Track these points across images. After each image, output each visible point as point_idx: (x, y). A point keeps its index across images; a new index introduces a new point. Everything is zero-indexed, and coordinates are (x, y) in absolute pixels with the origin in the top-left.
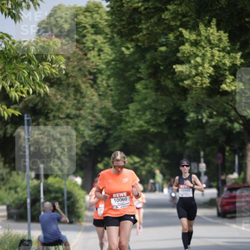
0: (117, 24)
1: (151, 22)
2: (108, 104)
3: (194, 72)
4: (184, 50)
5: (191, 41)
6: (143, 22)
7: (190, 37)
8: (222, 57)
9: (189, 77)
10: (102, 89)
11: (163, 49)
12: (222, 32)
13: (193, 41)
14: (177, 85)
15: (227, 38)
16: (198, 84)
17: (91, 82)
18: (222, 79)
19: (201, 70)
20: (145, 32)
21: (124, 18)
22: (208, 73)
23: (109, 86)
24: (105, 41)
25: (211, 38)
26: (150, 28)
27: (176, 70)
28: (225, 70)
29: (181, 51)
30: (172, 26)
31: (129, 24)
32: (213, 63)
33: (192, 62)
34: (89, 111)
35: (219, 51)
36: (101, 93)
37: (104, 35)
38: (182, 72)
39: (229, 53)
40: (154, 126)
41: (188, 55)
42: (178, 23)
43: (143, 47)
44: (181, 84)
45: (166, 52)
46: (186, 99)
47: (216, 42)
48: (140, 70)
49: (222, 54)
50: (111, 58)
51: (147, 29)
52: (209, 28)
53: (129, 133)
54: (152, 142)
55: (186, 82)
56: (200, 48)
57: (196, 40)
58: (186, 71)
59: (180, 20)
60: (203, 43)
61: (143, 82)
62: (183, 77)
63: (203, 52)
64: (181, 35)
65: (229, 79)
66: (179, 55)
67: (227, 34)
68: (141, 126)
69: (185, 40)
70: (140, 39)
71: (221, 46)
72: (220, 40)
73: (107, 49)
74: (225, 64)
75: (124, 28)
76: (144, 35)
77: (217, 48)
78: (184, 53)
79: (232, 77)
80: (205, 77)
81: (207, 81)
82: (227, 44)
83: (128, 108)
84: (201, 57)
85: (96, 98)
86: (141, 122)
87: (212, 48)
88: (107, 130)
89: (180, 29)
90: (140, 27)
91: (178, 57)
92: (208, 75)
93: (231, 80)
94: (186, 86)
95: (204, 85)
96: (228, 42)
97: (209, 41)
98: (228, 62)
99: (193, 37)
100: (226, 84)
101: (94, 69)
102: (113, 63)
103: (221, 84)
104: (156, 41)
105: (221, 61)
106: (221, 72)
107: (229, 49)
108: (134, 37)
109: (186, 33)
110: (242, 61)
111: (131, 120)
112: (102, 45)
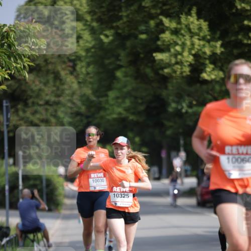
0: (97, 10)
1: (131, 10)
2: (88, 91)
3: (173, 61)
4: (164, 39)
5: (171, 30)
6: (123, 9)
7: (170, 25)
8: (202, 46)
9: (169, 65)
10: (82, 76)
11: (143, 36)
12: (202, 21)
13: (173, 29)
14: (157, 73)
15: (207, 27)
16: (178, 73)
17: (70, 69)
18: (202, 67)
19: (180, 59)
20: (125, 19)
21: (104, 5)
22: (187, 61)
23: (88, 74)
24: (84, 28)
25: (191, 27)
26: (131, 16)
27: (156, 58)
28: (205, 59)
29: (161, 39)
30: (152, 14)
31: (109, 11)
32: (193, 52)
33: (172, 50)
34: (68, 98)
35: (199, 40)
36: (80, 81)
37: (84, 22)
38: (162, 60)
39: (209, 41)
40: (133, 114)
41: (168, 43)
42: (159, 11)
43: (123, 34)
44: (161, 72)
45: (145, 40)
46: (166, 88)
47: (197, 31)
48: (120, 58)
49: (202, 43)
50: (90, 45)
51: (127, 16)
52: (189, 17)
53: (109, 120)
54: (132, 130)
55: (166, 71)
56: (180, 36)
57: (176, 29)
58: (166, 59)
59: (161, 8)
60: (183, 32)
61: (123, 69)
62: (163, 66)
63: (183, 40)
64: (161, 23)
65: (209, 67)
66: (159, 43)
67: (207, 23)
68: (120, 114)
69: (165, 28)
70: (120, 26)
71: (202, 34)
72: (200, 29)
73: (87, 36)
74: (205, 53)
75: (104, 15)
76: (124, 23)
77: (197, 37)
78: (164, 41)
79: (212, 66)
80: (185, 66)
81: (187, 70)
82: (207, 33)
83: (107, 96)
84: (180, 45)
85: (75, 86)
86: (120, 110)
87: (192, 37)
88: (87, 117)
89: (161, 17)
90: (120, 14)
91: (158, 45)
92: (188, 63)
93: (211, 69)
94: (166, 75)
95: (184, 74)
96: (208, 31)
97: (189, 30)
98: (208, 51)
99: (173, 25)
100: (206, 72)
101: (73, 56)
102: (93, 50)
103: (201, 73)
104: (136, 29)
105: (201, 50)
106: (202, 61)
107: (209, 37)
108: (115, 24)
109: (166, 21)
110: (223, 50)
111: (110, 108)
112: (82, 32)
